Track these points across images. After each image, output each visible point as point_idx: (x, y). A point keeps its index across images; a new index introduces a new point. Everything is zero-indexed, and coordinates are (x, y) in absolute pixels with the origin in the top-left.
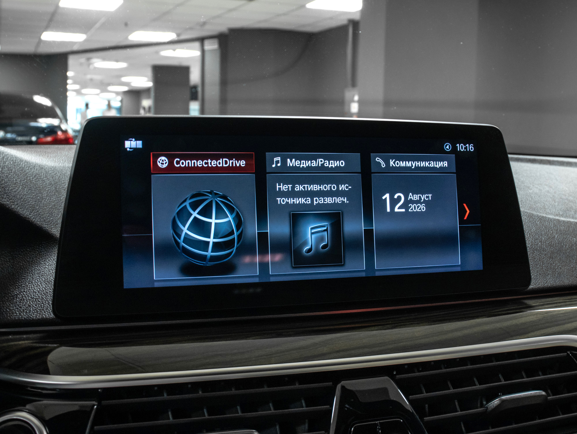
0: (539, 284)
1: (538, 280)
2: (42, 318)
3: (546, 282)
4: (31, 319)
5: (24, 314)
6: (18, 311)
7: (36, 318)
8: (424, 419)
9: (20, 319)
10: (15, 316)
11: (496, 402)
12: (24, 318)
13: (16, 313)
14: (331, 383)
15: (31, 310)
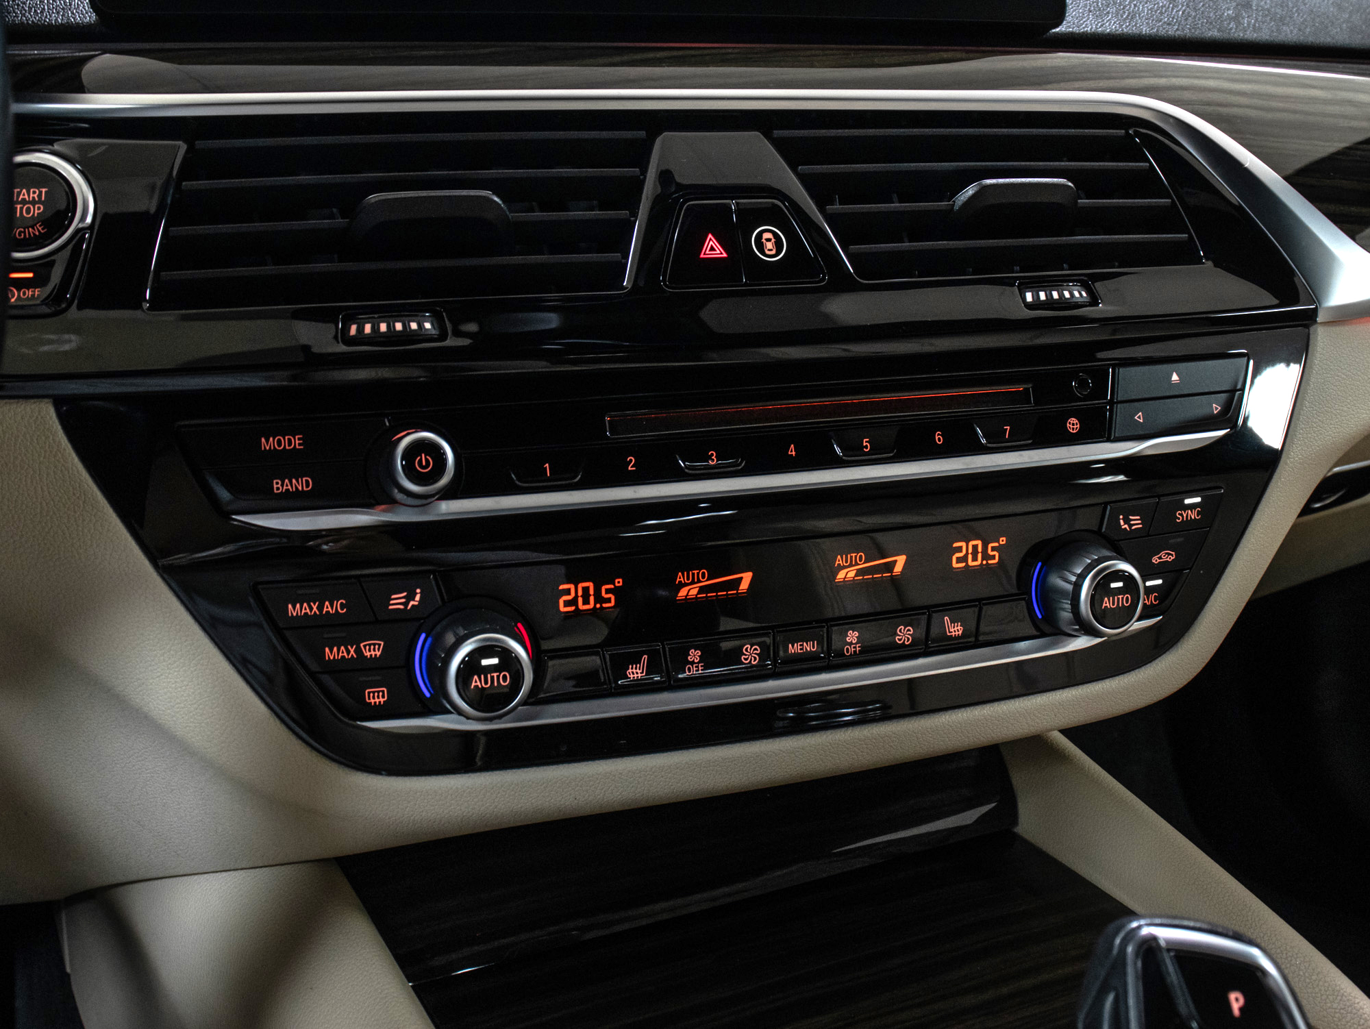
0: (1086, 27)
1: (1084, 20)
2: (67, 22)
3: (1102, 26)
4: (46, 23)
5: (31, 15)
6: (18, 9)
7: (55, 22)
8: (825, 209)
9: (23, 23)
10: (14, 17)
11: (970, 191)
12: (33, 21)
13: (14, 12)
14: (644, 132)
15: (44, 9)
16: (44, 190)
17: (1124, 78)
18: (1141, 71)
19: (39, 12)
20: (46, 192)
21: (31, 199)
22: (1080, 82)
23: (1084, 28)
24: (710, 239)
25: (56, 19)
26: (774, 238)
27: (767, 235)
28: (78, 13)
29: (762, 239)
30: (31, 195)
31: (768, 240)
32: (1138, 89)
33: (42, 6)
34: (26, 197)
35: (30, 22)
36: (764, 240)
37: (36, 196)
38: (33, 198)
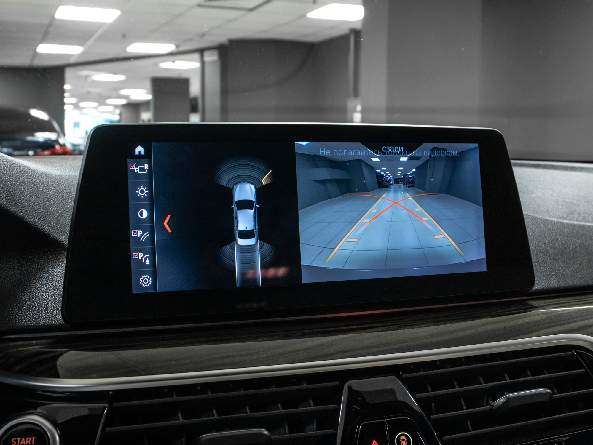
1: (542, 281)
2: (51, 324)
3: (550, 284)
4: (40, 325)
5: (33, 321)
6: (27, 317)
7: (45, 324)
8: (430, 417)
9: (29, 325)
10: (25, 322)
11: (502, 400)
12: (34, 324)
13: (25, 319)
14: (339, 382)
15: (40, 316)
16: (34, 438)
17: (568, 323)
18: (576, 318)
19: (37, 318)
20: (35, 439)
21: (27, 444)
22: (548, 329)
23: (542, 286)
24: (375, 443)
25: (45, 322)
26: (406, 439)
27: (403, 437)
28: (56, 317)
29: (400, 440)
30: (27, 442)
31: (403, 440)
32: (576, 329)
33: (39, 315)
34: (24, 442)
35: (32, 325)
36: (401, 441)
37: (29, 441)
38: (28, 443)
